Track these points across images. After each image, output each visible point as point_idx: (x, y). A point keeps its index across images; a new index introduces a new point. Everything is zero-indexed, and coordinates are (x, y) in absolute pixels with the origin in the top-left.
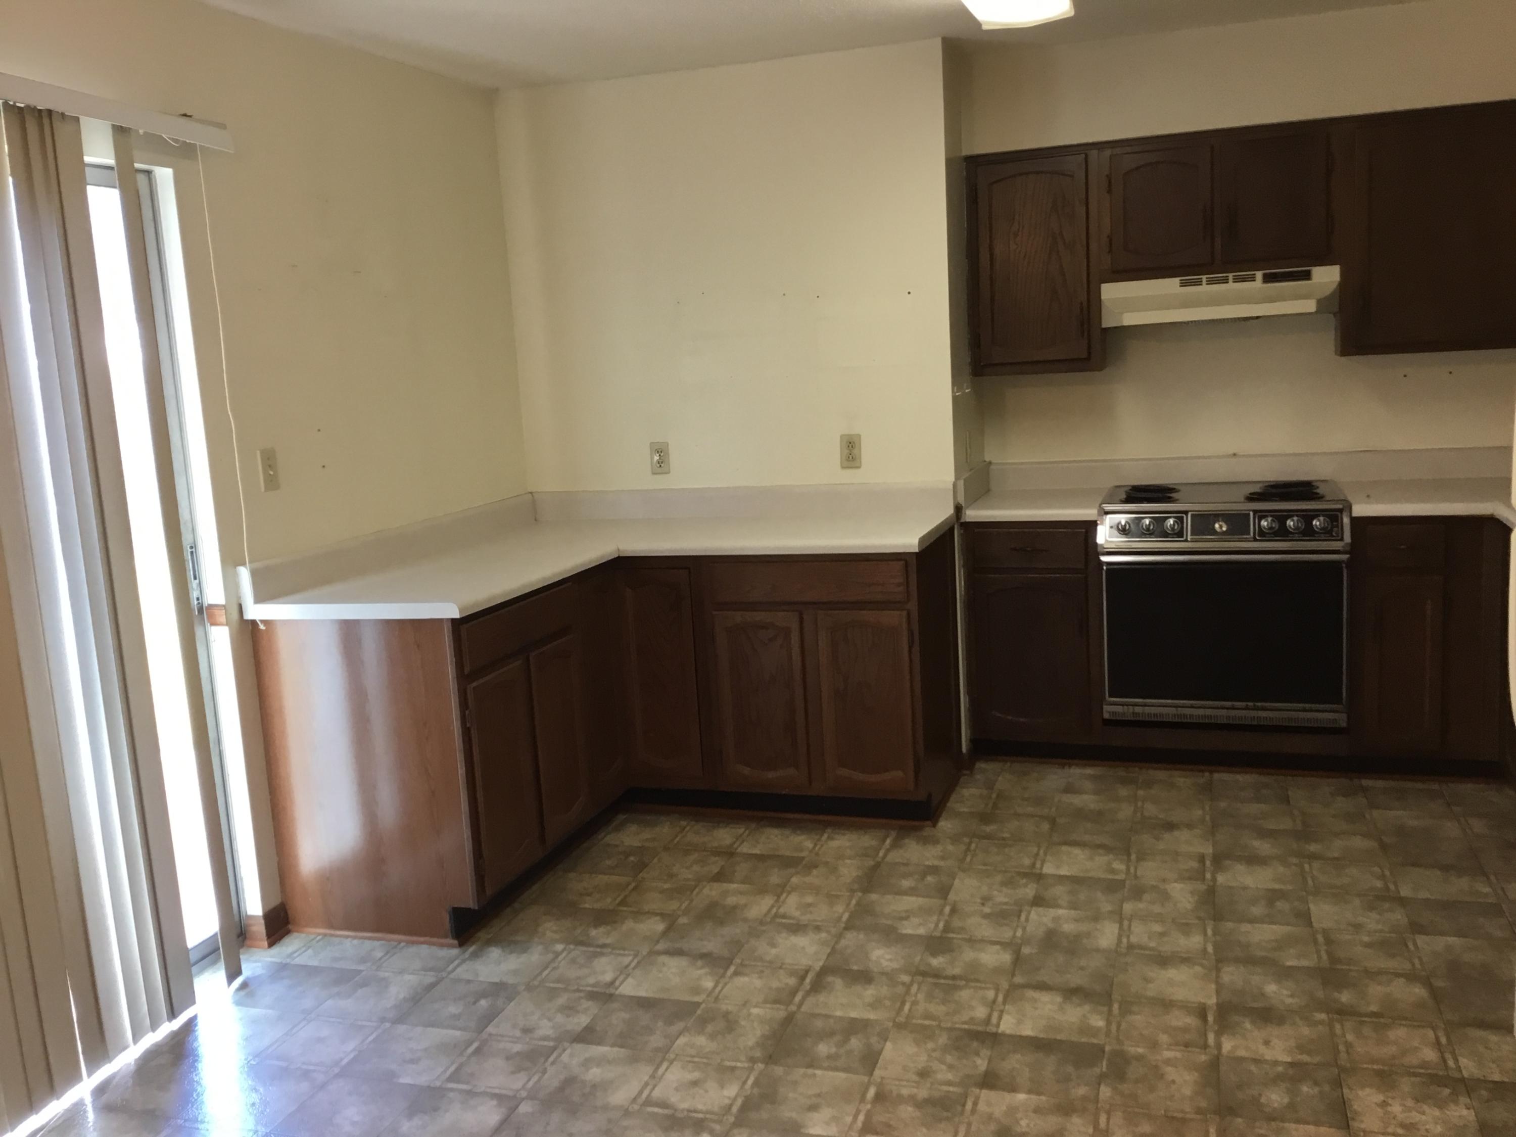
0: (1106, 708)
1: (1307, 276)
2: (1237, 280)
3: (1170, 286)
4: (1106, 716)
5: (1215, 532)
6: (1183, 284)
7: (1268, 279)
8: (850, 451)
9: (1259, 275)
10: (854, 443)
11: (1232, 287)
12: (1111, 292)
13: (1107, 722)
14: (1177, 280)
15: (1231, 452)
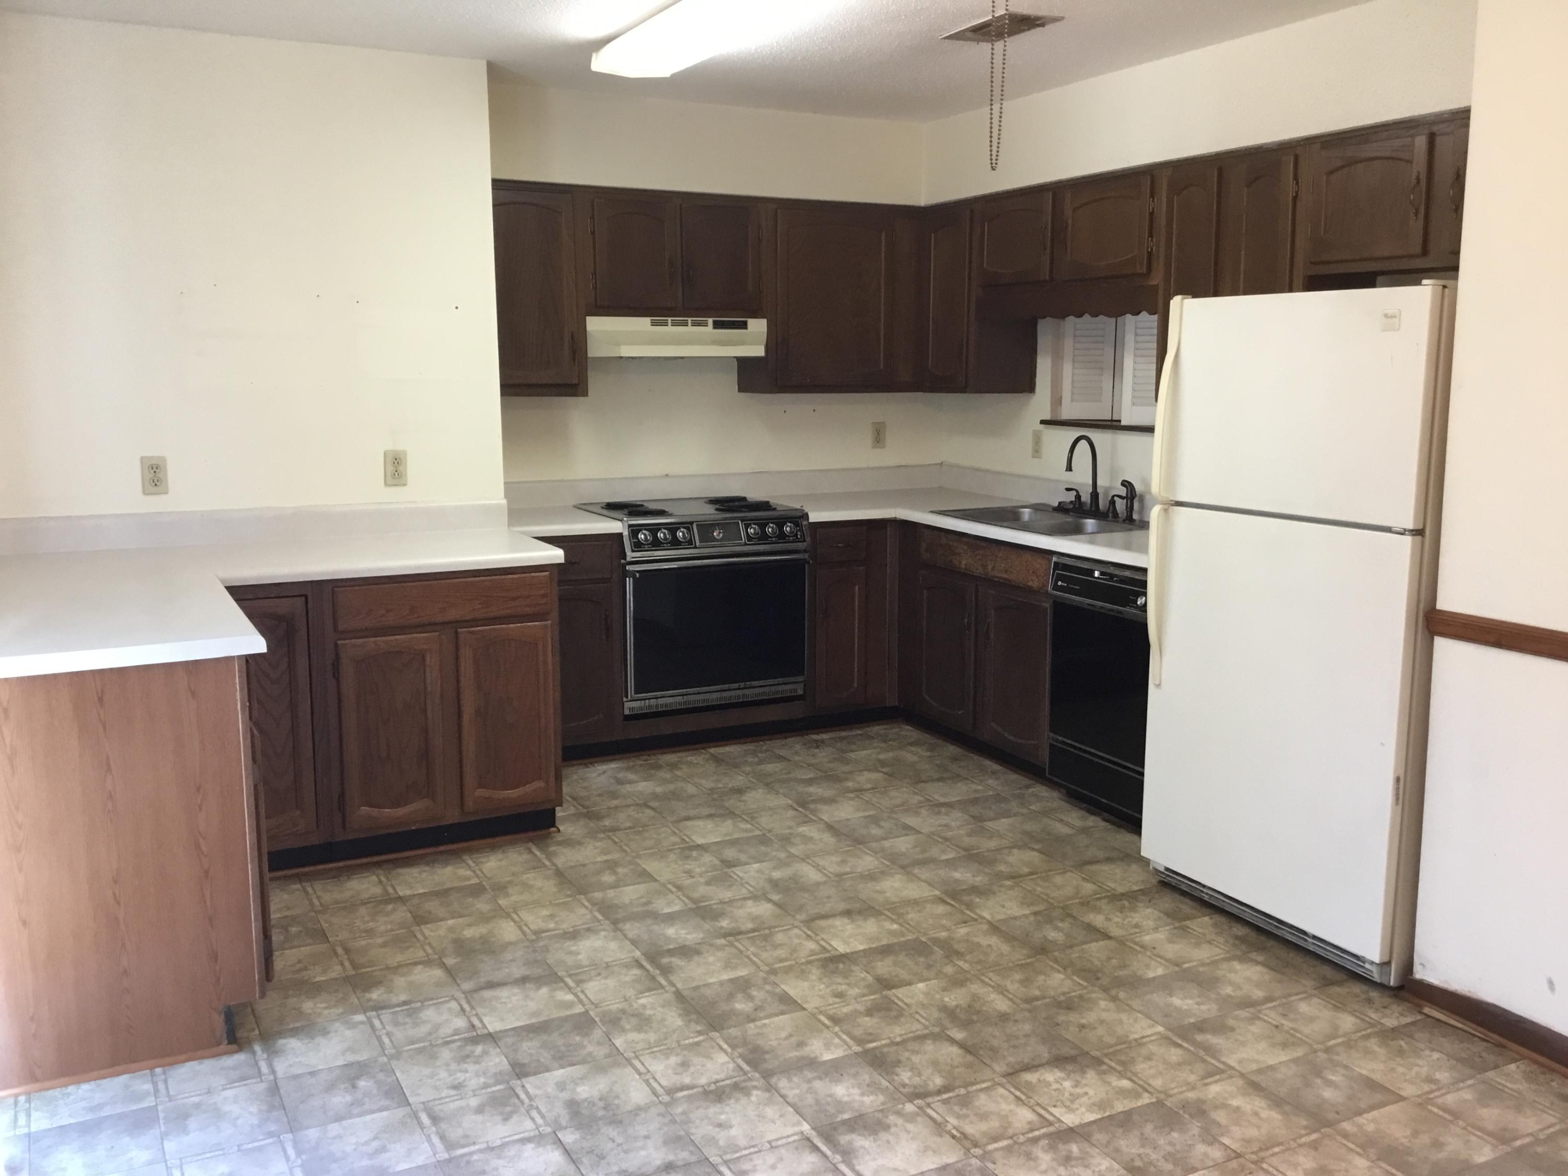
0: (627, 705)
1: (744, 325)
2: (695, 324)
3: (643, 323)
4: (627, 712)
5: (715, 540)
6: (654, 324)
7: (717, 325)
8: (396, 468)
9: (710, 321)
10: (400, 459)
11: (690, 330)
12: (596, 325)
13: (627, 718)
14: (647, 320)
15: (665, 473)
